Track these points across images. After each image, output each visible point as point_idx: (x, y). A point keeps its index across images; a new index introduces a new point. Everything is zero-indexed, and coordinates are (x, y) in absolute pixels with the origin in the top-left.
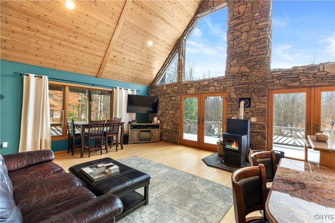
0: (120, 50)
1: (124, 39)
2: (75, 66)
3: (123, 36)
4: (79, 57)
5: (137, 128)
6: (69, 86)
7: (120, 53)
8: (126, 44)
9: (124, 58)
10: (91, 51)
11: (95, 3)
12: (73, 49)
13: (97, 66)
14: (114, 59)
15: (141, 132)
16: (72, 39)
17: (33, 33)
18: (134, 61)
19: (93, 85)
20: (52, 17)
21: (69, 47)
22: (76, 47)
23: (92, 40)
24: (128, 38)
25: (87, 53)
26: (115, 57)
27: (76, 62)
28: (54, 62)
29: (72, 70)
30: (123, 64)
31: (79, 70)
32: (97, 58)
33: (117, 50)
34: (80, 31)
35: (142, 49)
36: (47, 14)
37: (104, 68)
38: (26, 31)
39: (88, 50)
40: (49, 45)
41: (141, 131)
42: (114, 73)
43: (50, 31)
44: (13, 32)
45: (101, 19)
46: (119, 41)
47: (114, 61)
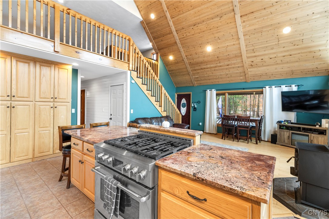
0: (254, 54)
1: (252, 45)
2: (228, 79)
3: (250, 44)
4: (227, 73)
5: (288, 129)
6: (228, 93)
7: (255, 56)
8: (256, 47)
9: (262, 59)
10: (233, 66)
11: (219, 39)
12: (222, 69)
13: (242, 74)
14: (252, 64)
15: (293, 135)
16: (218, 65)
17: (204, 70)
18: (276, 56)
19: (244, 89)
20: (206, 59)
21: (219, 69)
22: (223, 67)
23: (229, 59)
24: (255, 42)
25: (230, 68)
26: (252, 62)
27: (227, 76)
28: (217, 80)
29: (228, 82)
30: (265, 64)
31: (232, 80)
32: (239, 69)
33: (251, 56)
34: (220, 58)
35: (279, 41)
36: (203, 59)
37: (248, 73)
38: (201, 70)
39: (230, 66)
40: (211, 72)
41: (292, 133)
42: (261, 75)
43: (208, 66)
44: (198, 73)
45: (227, 44)
46: (248, 49)
47: (254, 65)
